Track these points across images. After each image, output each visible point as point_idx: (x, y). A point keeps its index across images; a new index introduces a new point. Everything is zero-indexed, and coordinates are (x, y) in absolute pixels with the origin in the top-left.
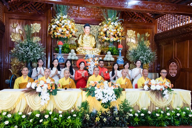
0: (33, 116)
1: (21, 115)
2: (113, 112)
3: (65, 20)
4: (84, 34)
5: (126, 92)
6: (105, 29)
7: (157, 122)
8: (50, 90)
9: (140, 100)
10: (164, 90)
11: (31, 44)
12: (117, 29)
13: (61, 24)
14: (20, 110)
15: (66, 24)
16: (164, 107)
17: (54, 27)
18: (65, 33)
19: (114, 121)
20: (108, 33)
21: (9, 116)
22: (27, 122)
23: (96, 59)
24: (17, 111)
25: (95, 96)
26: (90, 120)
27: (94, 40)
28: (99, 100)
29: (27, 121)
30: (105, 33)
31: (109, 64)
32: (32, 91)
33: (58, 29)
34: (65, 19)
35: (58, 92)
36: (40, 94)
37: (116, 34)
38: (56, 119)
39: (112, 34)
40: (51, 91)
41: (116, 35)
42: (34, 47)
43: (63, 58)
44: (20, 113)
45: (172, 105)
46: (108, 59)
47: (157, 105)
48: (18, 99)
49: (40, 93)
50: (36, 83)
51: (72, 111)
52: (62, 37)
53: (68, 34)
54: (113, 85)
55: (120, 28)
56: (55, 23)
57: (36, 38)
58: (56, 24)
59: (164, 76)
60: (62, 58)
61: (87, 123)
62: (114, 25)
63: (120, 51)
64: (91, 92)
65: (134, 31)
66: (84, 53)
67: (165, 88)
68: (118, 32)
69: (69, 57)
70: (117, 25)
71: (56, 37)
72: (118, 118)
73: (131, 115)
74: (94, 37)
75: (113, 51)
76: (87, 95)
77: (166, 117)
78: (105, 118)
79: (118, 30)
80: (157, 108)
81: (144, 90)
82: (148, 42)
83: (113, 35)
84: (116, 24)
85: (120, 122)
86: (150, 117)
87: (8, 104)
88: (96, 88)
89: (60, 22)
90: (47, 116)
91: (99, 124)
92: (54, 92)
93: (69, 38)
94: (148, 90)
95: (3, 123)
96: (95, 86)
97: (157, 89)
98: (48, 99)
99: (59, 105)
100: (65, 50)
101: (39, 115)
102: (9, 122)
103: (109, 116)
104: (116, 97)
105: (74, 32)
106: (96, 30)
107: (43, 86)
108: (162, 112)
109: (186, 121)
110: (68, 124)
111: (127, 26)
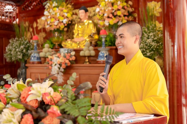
15: (54, 13)
17: (44, 18)
31: (87, 60)
57: (42, 33)
63: (103, 40)
71: (47, 30)
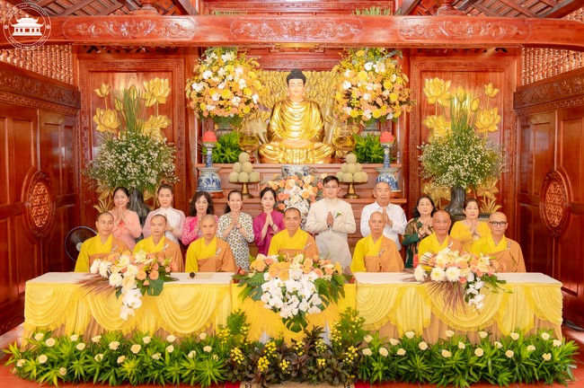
0: (103, 347)
1: (74, 343)
2: (313, 343)
3: (227, 68)
4: (286, 101)
5: (357, 287)
6: (347, 86)
7: (442, 374)
8: (144, 281)
9: (398, 309)
10: (470, 283)
11: (135, 143)
12: (382, 83)
13: (217, 79)
14: (75, 328)
15: (230, 77)
16: (473, 330)
17: (197, 87)
18: (228, 103)
19: (311, 368)
20: (355, 94)
21: (51, 342)
22: (87, 361)
23: (308, 179)
24: (69, 329)
25: (262, 297)
26: (245, 363)
27: (319, 115)
28: (275, 309)
29: (88, 356)
30: (348, 95)
31: (351, 192)
32: (99, 282)
33: (208, 94)
34: (227, 63)
35: (166, 284)
36: (119, 290)
37: (381, 96)
38: (157, 356)
39: (367, 97)
40: (146, 283)
41: (379, 101)
42: (141, 152)
43: (216, 177)
44: (74, 338)
45: (499, 325)
46: (348, 178)
47: (451, 326)
48: (70, 301)
49: (120, 287)
50: (110, 263)
51: (203, 336)
52: (220, 115)
53: (237, 105)
54: (319, 267)
55: (394, 77)
56: (200, 77)
57: (158, 118)
58: (203, 80)
59: (498, 233)
60: (214, 177)
61: (236, 372)
62: (373, 70)
63: (387, 152)
64: (253, 288)
65: (445, 80)
66: (280, 160)
67: (475, 276)
68: (386, 93)
69: (233, 176)
70: (383, 70)
71: (205, 115)
72: (324, 360)
73: (367, 352)
74: (317, 110)
75: (369, 149)
76: (241, 294)
77: (472, 361)
78: (284, 361)
79: (386, 84)
80: (449, 334)
81: (414, 280)
82: (495, 111)
83: (370, 101)
84: (380, 67)
85: (328, 373)
86: (423, 361)
87: (45, 314)
88: (266, 275)
89: (216, 74)
90: (136, 349)
91: (269, 374)
92: (154, 285)
93: (241, 116)
94: (423, 280)
95: (34, 360)
96: (266, 270)
97: (450, 280)
98: (138, 304)
99: (168, 319)
100: (229, 153)
101: (117, 343)
102: (49, 358)
103: (301, 353)
104: (323, 300)
105: (255, 98)
106: (327, 84)
107: (125, 270)
108: (462, 346)
109: (533, 372)
110: (187, 373)
111: (423, 68)
